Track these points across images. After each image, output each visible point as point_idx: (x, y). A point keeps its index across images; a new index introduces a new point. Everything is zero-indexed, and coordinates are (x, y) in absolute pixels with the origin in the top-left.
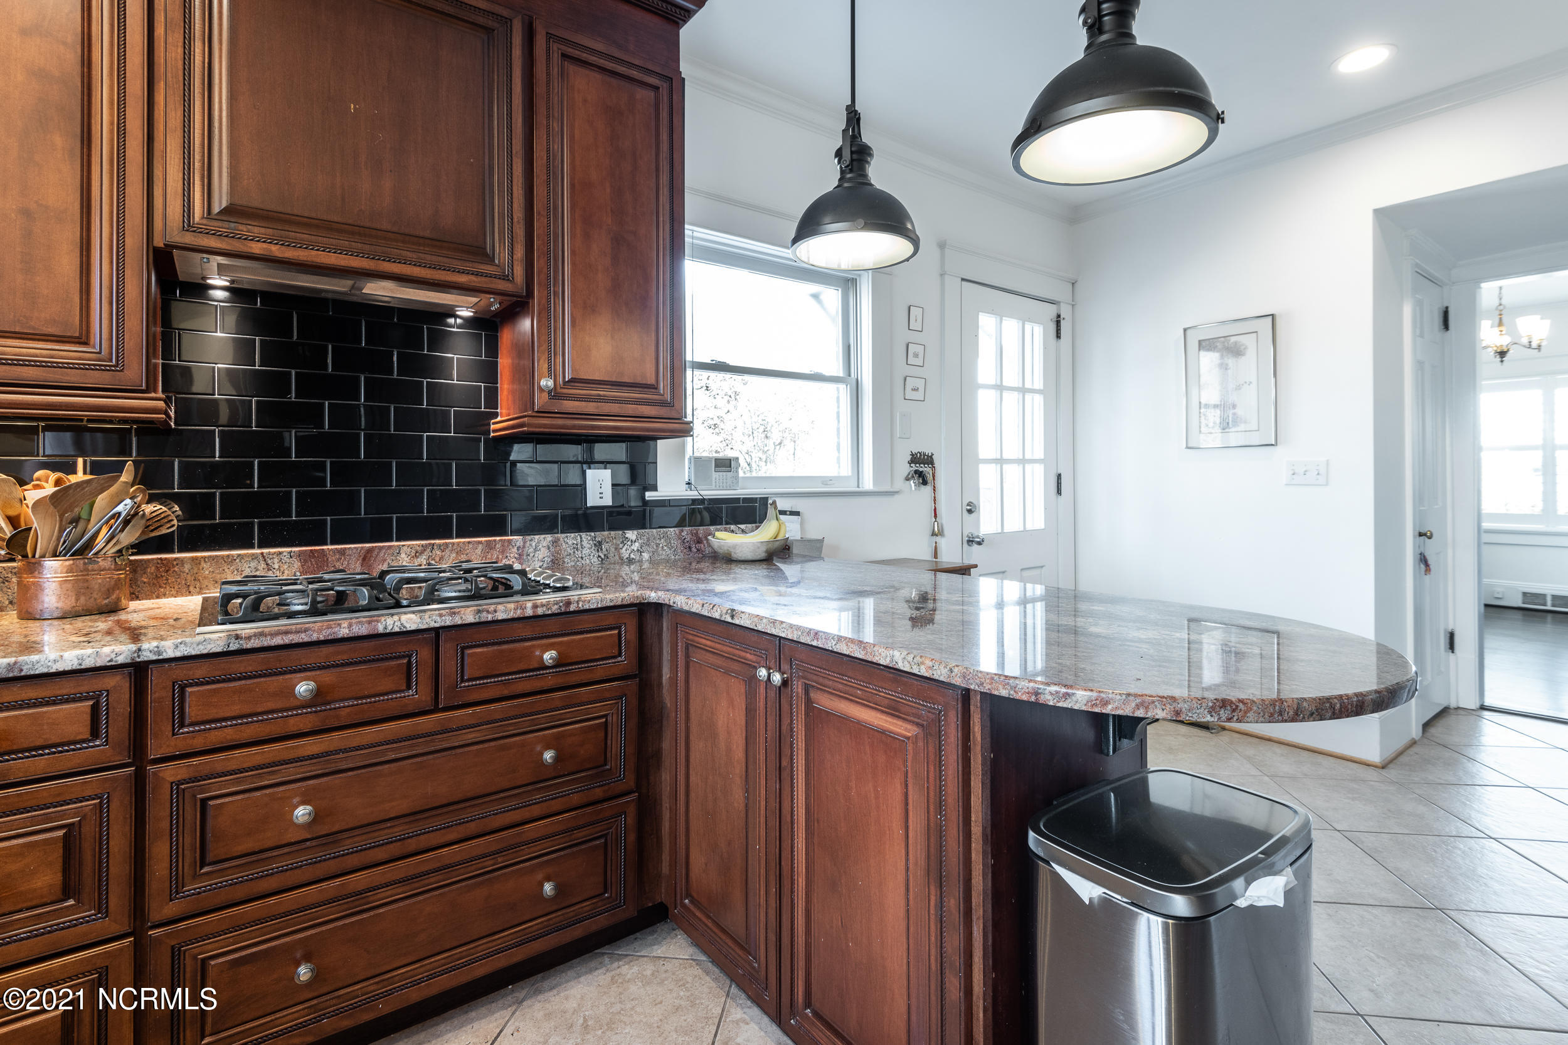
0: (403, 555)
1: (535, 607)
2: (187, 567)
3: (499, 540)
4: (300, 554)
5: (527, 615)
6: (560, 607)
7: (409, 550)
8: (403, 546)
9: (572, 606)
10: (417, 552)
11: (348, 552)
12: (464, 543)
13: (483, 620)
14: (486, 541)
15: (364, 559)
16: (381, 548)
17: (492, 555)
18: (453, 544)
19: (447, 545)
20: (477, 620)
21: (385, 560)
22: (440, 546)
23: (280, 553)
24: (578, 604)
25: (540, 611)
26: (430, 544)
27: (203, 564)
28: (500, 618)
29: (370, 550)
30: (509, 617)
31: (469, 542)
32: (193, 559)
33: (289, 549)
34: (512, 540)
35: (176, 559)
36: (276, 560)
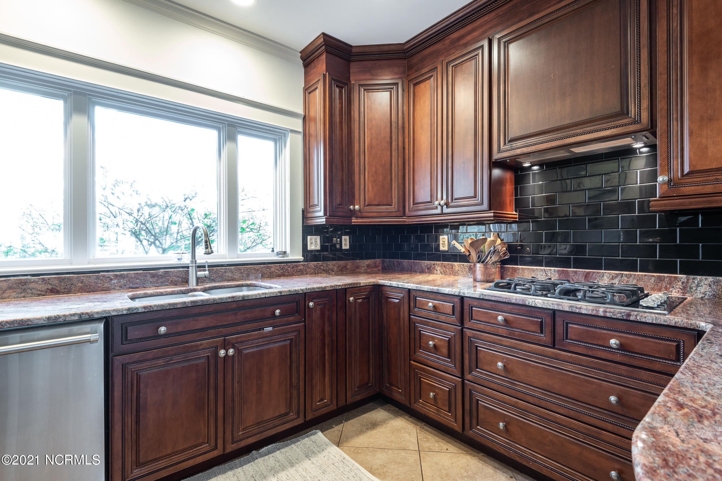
0: (605, 277)
1: (605, 312)
2: (521, 271)
3: (667, 276)
4: (558, 271)
5: (599, 315)
6: (623, 315)
7: (608, 275)
8: (605, 273)
9: (631, 317)
10: (613, 277)
11: (578, 273)
12: (642, 275)
13: (573, 311)
14: (658, 276)
15: (586, 277)
16: (594, 273)
17: (662, 284)
18: (635, 275)
19: (631, 275)
20: (570, 310)
21: (596, 279)
22: (626, 275)
23: (551, 270)
24: (636, 317)
25: (608, 315)
26: (620, 273)
27: (526, 271)
28: (583, 312)
29: (588, 273)
30: (588, 313)
31: (645, 275)
32: (522, 268)
33: (554, 268)
34: (677, 277)
35: (517, 268)
36: (549, 273)
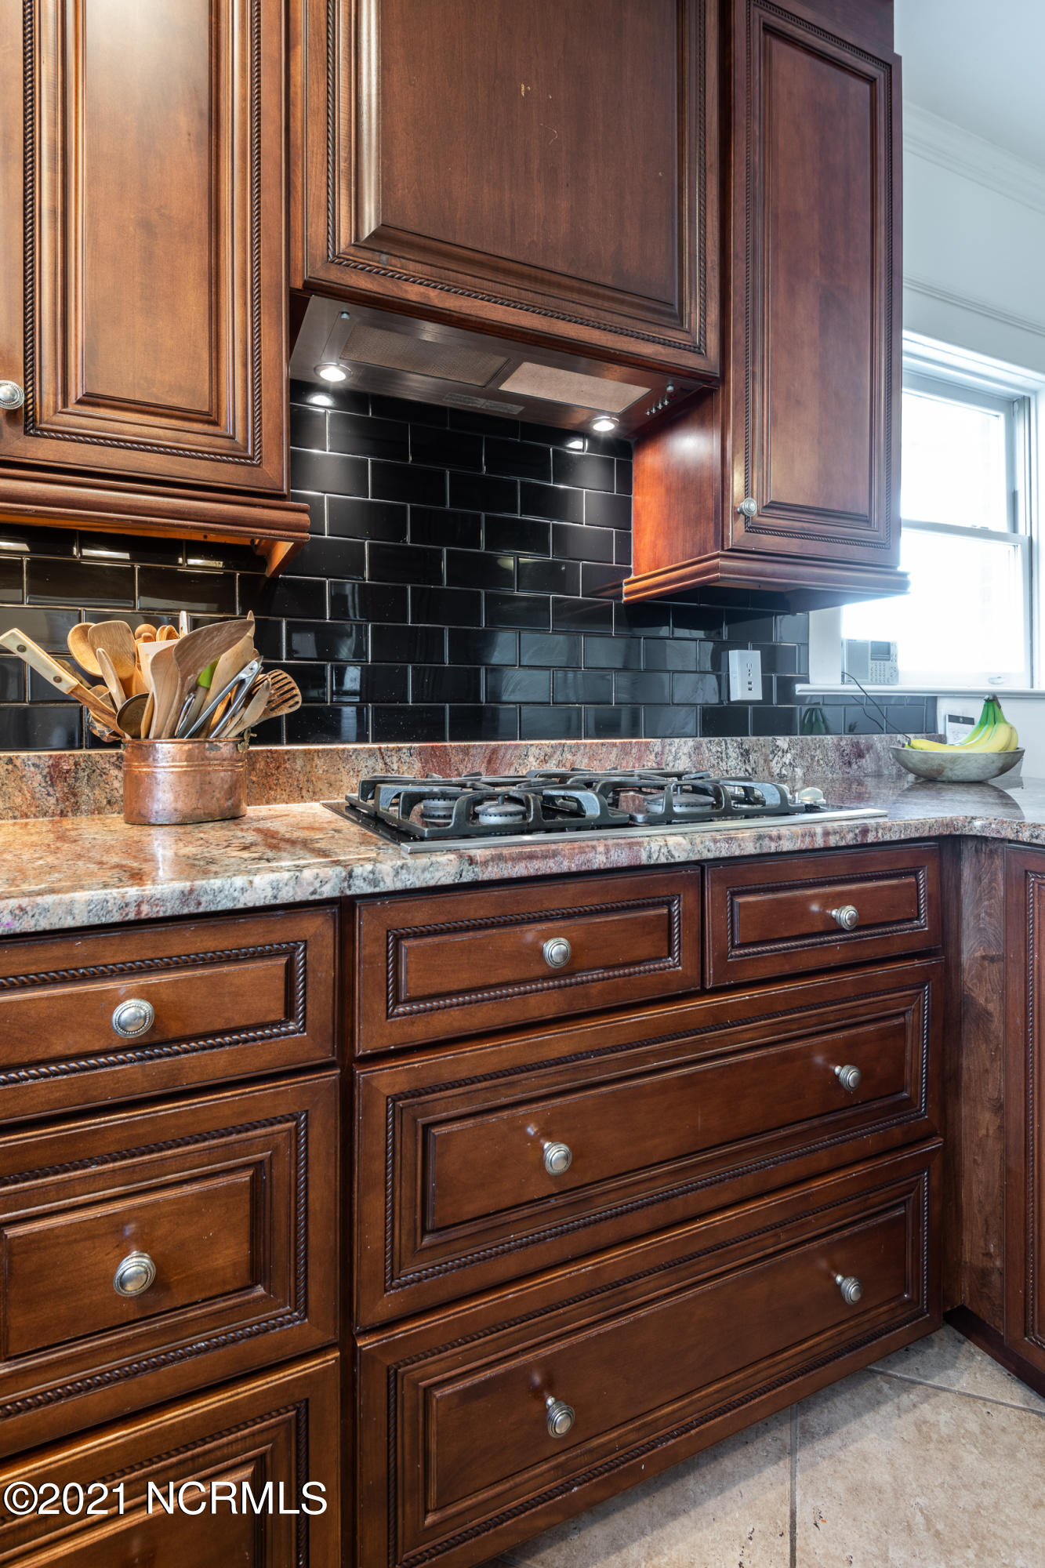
0: (531, 759)
2: (299, 763)
3: (636, 743)
4: (421, 751)
5: (817, 846)
6: (856, 835)
7: (538, 751)
8: (532, 745)
9: (869, 835)
10: (546, 755)
11: (473, 752)
12: (597, 744)
13: (765, 850)
14: (621, 743)
15: (489, 762)
16: (507, 747)
17: (627, 762)
18: (585, 745)
19: (578, 746)
20: (758, 851)
21: (511, 764)
22: (571, 747)
23: (400, 749)
24: (877, 832)
25: (833, 841)
26: (560, 744)
27: (317, 761)
28: (785, 849)
29: (495, 751)
30: (796, 848)
31: (603, 744)
32: (306, 752)
33: (408, 745)
34: (649, 743)
35: (288, 752)
36: (395, 759)
